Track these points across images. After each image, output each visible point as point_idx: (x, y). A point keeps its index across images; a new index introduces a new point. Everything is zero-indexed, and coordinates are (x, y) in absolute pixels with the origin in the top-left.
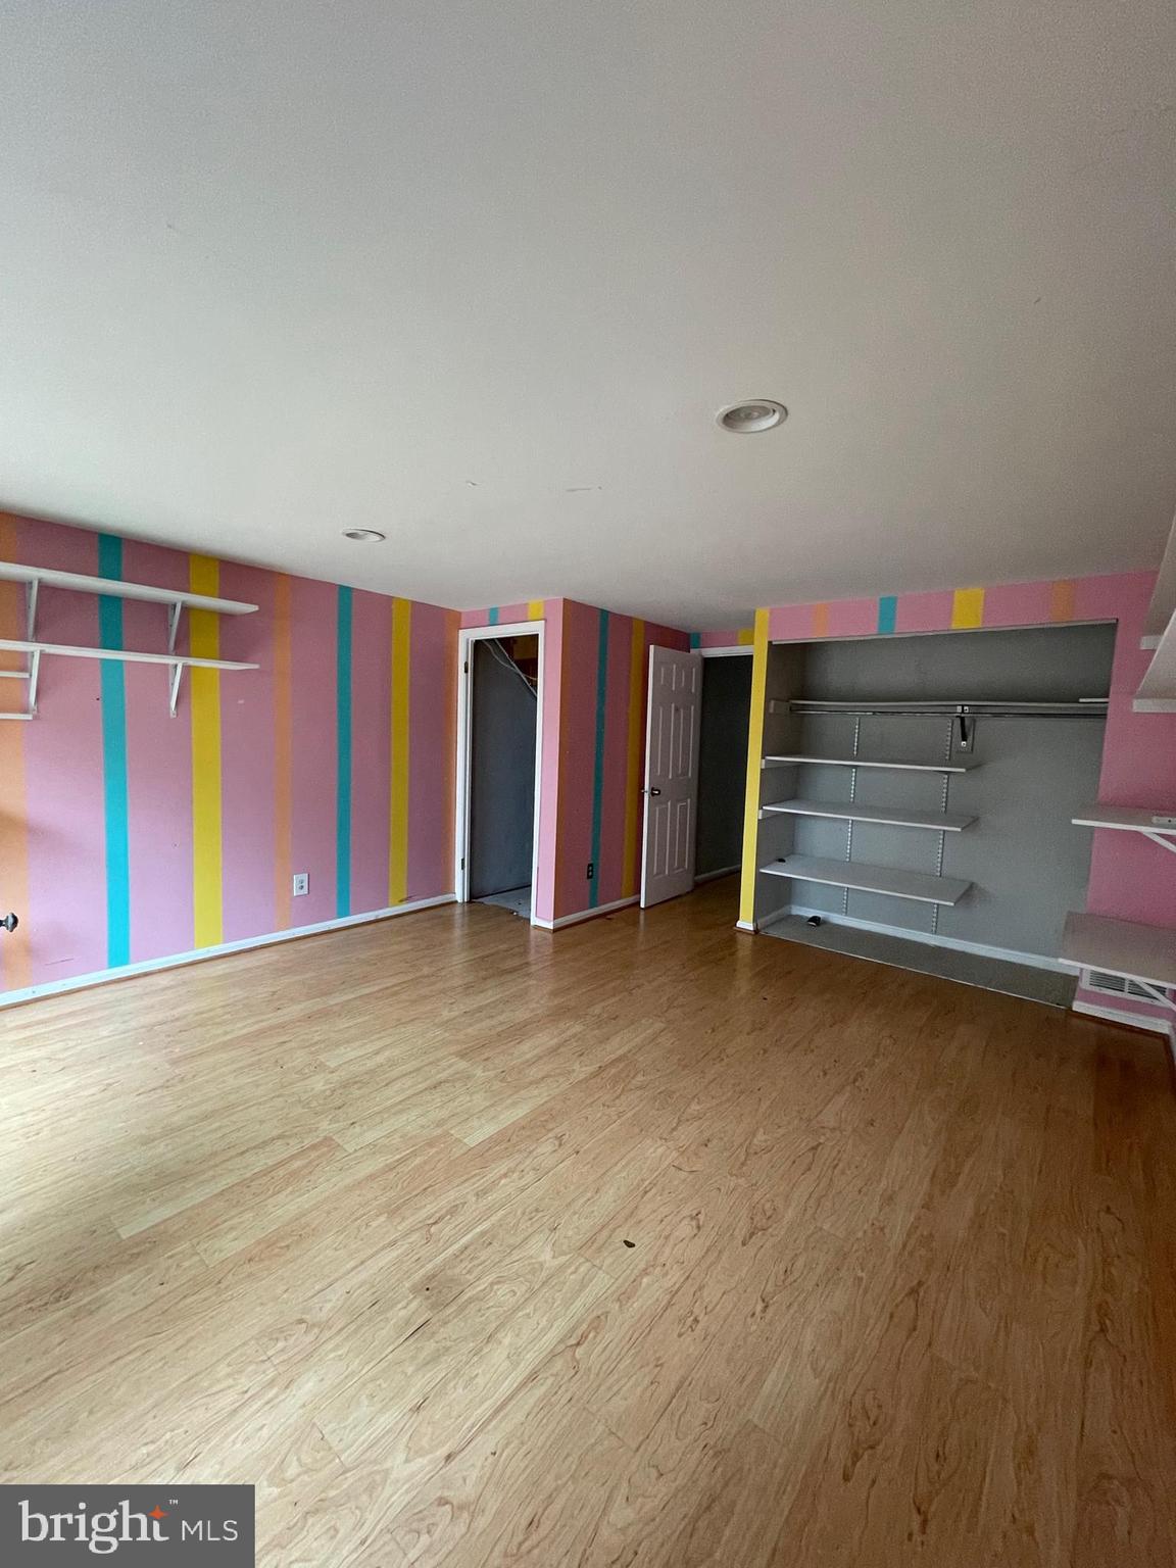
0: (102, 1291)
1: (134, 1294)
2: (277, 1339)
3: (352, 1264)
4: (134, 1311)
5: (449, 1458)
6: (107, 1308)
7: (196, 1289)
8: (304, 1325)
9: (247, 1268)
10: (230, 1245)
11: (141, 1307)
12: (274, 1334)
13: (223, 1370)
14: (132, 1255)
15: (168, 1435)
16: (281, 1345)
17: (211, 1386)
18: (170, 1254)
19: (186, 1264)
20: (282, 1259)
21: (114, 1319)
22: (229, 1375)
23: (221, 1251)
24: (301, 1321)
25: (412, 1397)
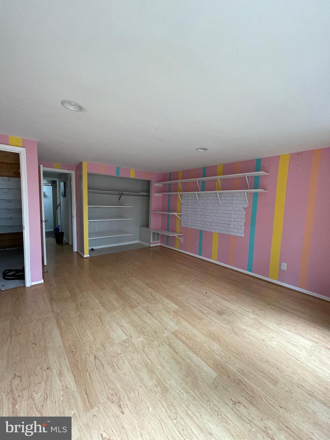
0: (235, 371)
1: (235, 363)
2: (237, 333)
3: (217, 324)
4: (239, 361)
5: (248, 312)
6: (240, 368)
7: (230, 350)
8: (233, 330)
9: (222, 341)
10: (216, 347)
11: (237, 359)
12: (236, 333)
13: (246, 340)
14: (223, 369)
15: (261, 344)
16: (238, 332)
17: (250, 341)
18: (221, 360)
19: (223, 354)
20: (218, 335)
21: (242, 364)
22: (247, 339)
23: (218, 348)
24: (232, 330)
25: (241, 315)
